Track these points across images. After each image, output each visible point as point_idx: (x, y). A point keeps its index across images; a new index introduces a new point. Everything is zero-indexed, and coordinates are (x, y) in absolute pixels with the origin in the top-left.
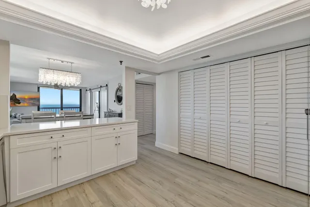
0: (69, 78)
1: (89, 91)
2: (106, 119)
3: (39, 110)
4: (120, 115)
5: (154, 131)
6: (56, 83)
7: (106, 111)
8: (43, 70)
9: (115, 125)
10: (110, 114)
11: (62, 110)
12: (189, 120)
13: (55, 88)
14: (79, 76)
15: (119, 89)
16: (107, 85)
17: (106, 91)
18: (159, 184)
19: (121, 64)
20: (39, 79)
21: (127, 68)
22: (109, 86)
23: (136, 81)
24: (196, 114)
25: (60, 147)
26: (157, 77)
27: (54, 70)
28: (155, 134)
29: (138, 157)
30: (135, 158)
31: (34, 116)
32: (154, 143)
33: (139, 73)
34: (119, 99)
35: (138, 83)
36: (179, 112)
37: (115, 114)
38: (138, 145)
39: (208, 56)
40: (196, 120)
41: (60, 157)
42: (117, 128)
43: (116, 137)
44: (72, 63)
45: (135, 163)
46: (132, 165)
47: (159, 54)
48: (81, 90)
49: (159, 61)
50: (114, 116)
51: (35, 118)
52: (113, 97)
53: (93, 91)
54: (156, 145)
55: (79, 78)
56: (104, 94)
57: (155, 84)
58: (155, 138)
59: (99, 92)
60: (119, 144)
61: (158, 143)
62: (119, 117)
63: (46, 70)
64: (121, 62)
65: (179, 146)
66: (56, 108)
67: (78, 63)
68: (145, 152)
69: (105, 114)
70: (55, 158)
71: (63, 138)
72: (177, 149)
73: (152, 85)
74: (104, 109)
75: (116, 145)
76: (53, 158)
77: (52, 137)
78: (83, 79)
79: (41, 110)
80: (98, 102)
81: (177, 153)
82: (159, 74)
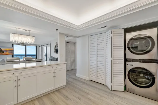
0: (28, 39)
1: (41, 47)
2: (50, 61)
3: (13, 57)
4: (57, 60)
5: (76, 68)
6: (20, 42)
7: (50, 57)
8: (13, 34)
9: (54, 66)
10: (52, 59)
11: (26, 57)
12: (95, 62)
13: (22, 45)
14: (34, 38)
15: (56, 46)
16: (50, 43)
17: (50, 46)
18: (78, 99)
19: (57, 31)
20: (11, 39)
21: (60, 33)
22: (51, 44)
23: (65, 41)
24: (98, 59)
25: (19, 80)
26: (77, 39)
27: (19, 34)
28: (76, 69)
29: (67, 83)
30: (65, 83)
31: (6, 60)
32: (76, 74)
33: (67, 37)
34: (56, 51)
35: (66, 42)
36: (89, 58)
37: (54, 59)
38: (67, 76)
39: (106, 27)
40: (98, 62)
41: (19, 85)
42: (55, 67)
43: (54, 72)
44: (30, 31)
45: (65, 86)
46: (63, 88)
47: (78, 25)
48: (36, 46)
49: (78, 30)
50: (54, 60)
51: (7, 62)
52: (53, 50)
53: (43, 46)
54: (77, 76)
55: (34, 39)
56: (49, 48)
57: (76, 43)
58: (76, 72)
59: (46, 47)
60: (56, 76)
61: (78, 75)
62: (56, 60)
63: (14, 34)
64: (57, 30)
65: (89, 76)
66: (23, 56)
67: (33, 31)
68: (71, 80)
69: (49, 59)
70: (16, 86)
71: (21, 74)
72: (88, 78)
73: (74, 43)
74: (49, 56)
75: (54, 77)
76: (15, 86)
77: (13, 74)
78: (36, 40)
79: (14, 57)
80: (46, 52)
81: (88, 80)
82: (78, 37)
